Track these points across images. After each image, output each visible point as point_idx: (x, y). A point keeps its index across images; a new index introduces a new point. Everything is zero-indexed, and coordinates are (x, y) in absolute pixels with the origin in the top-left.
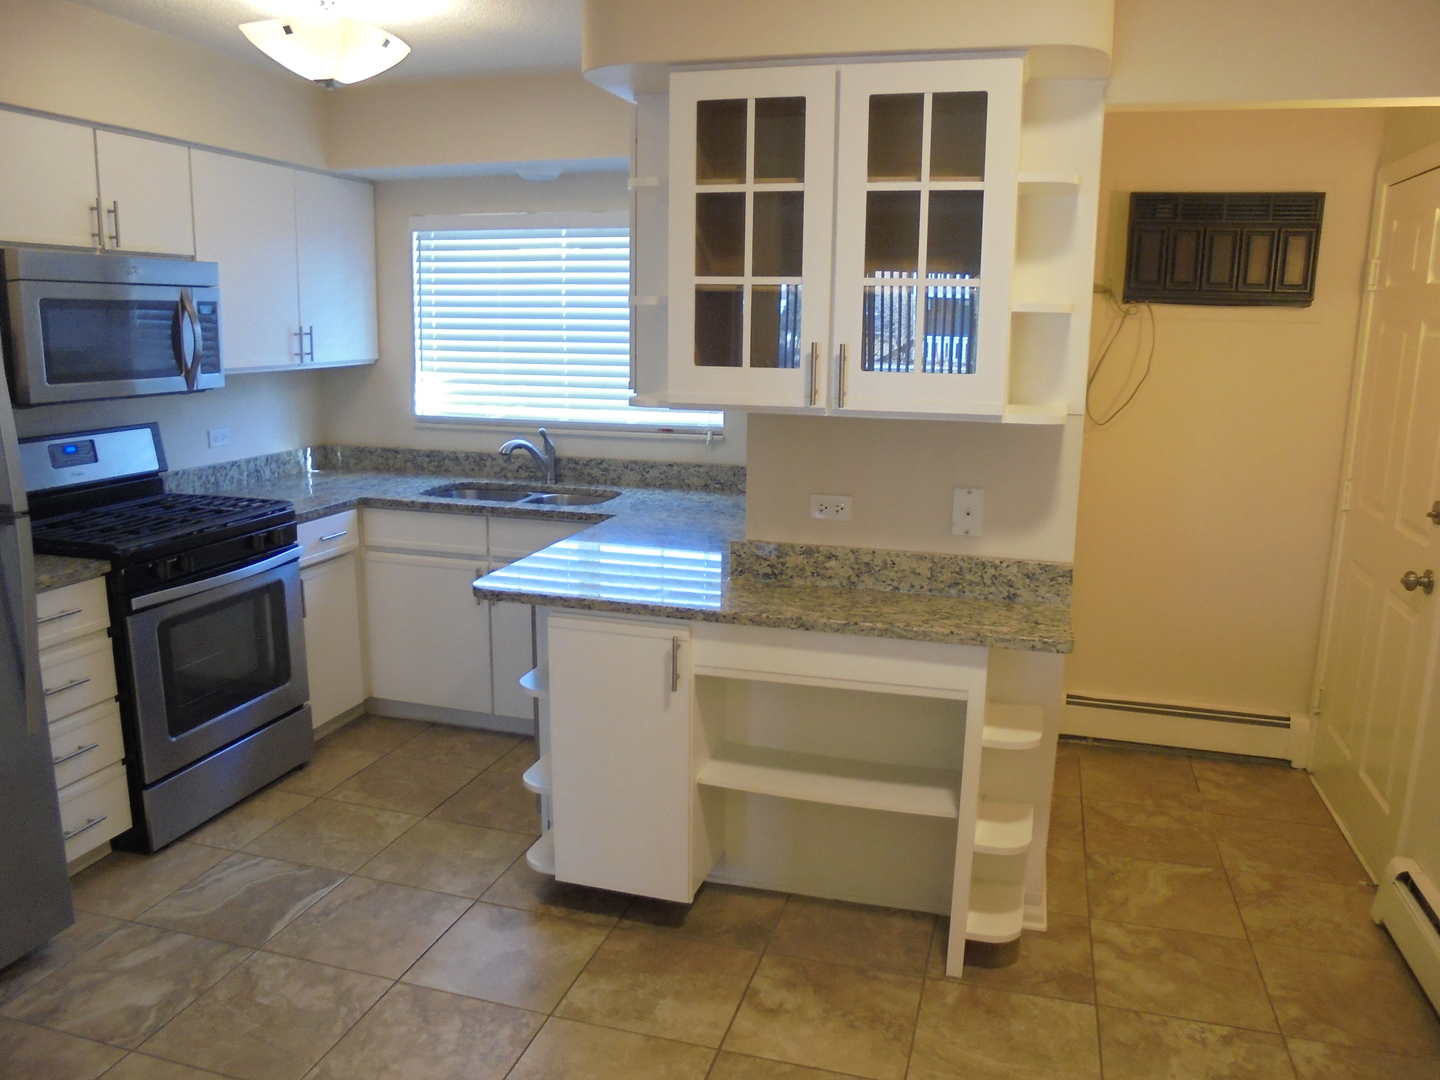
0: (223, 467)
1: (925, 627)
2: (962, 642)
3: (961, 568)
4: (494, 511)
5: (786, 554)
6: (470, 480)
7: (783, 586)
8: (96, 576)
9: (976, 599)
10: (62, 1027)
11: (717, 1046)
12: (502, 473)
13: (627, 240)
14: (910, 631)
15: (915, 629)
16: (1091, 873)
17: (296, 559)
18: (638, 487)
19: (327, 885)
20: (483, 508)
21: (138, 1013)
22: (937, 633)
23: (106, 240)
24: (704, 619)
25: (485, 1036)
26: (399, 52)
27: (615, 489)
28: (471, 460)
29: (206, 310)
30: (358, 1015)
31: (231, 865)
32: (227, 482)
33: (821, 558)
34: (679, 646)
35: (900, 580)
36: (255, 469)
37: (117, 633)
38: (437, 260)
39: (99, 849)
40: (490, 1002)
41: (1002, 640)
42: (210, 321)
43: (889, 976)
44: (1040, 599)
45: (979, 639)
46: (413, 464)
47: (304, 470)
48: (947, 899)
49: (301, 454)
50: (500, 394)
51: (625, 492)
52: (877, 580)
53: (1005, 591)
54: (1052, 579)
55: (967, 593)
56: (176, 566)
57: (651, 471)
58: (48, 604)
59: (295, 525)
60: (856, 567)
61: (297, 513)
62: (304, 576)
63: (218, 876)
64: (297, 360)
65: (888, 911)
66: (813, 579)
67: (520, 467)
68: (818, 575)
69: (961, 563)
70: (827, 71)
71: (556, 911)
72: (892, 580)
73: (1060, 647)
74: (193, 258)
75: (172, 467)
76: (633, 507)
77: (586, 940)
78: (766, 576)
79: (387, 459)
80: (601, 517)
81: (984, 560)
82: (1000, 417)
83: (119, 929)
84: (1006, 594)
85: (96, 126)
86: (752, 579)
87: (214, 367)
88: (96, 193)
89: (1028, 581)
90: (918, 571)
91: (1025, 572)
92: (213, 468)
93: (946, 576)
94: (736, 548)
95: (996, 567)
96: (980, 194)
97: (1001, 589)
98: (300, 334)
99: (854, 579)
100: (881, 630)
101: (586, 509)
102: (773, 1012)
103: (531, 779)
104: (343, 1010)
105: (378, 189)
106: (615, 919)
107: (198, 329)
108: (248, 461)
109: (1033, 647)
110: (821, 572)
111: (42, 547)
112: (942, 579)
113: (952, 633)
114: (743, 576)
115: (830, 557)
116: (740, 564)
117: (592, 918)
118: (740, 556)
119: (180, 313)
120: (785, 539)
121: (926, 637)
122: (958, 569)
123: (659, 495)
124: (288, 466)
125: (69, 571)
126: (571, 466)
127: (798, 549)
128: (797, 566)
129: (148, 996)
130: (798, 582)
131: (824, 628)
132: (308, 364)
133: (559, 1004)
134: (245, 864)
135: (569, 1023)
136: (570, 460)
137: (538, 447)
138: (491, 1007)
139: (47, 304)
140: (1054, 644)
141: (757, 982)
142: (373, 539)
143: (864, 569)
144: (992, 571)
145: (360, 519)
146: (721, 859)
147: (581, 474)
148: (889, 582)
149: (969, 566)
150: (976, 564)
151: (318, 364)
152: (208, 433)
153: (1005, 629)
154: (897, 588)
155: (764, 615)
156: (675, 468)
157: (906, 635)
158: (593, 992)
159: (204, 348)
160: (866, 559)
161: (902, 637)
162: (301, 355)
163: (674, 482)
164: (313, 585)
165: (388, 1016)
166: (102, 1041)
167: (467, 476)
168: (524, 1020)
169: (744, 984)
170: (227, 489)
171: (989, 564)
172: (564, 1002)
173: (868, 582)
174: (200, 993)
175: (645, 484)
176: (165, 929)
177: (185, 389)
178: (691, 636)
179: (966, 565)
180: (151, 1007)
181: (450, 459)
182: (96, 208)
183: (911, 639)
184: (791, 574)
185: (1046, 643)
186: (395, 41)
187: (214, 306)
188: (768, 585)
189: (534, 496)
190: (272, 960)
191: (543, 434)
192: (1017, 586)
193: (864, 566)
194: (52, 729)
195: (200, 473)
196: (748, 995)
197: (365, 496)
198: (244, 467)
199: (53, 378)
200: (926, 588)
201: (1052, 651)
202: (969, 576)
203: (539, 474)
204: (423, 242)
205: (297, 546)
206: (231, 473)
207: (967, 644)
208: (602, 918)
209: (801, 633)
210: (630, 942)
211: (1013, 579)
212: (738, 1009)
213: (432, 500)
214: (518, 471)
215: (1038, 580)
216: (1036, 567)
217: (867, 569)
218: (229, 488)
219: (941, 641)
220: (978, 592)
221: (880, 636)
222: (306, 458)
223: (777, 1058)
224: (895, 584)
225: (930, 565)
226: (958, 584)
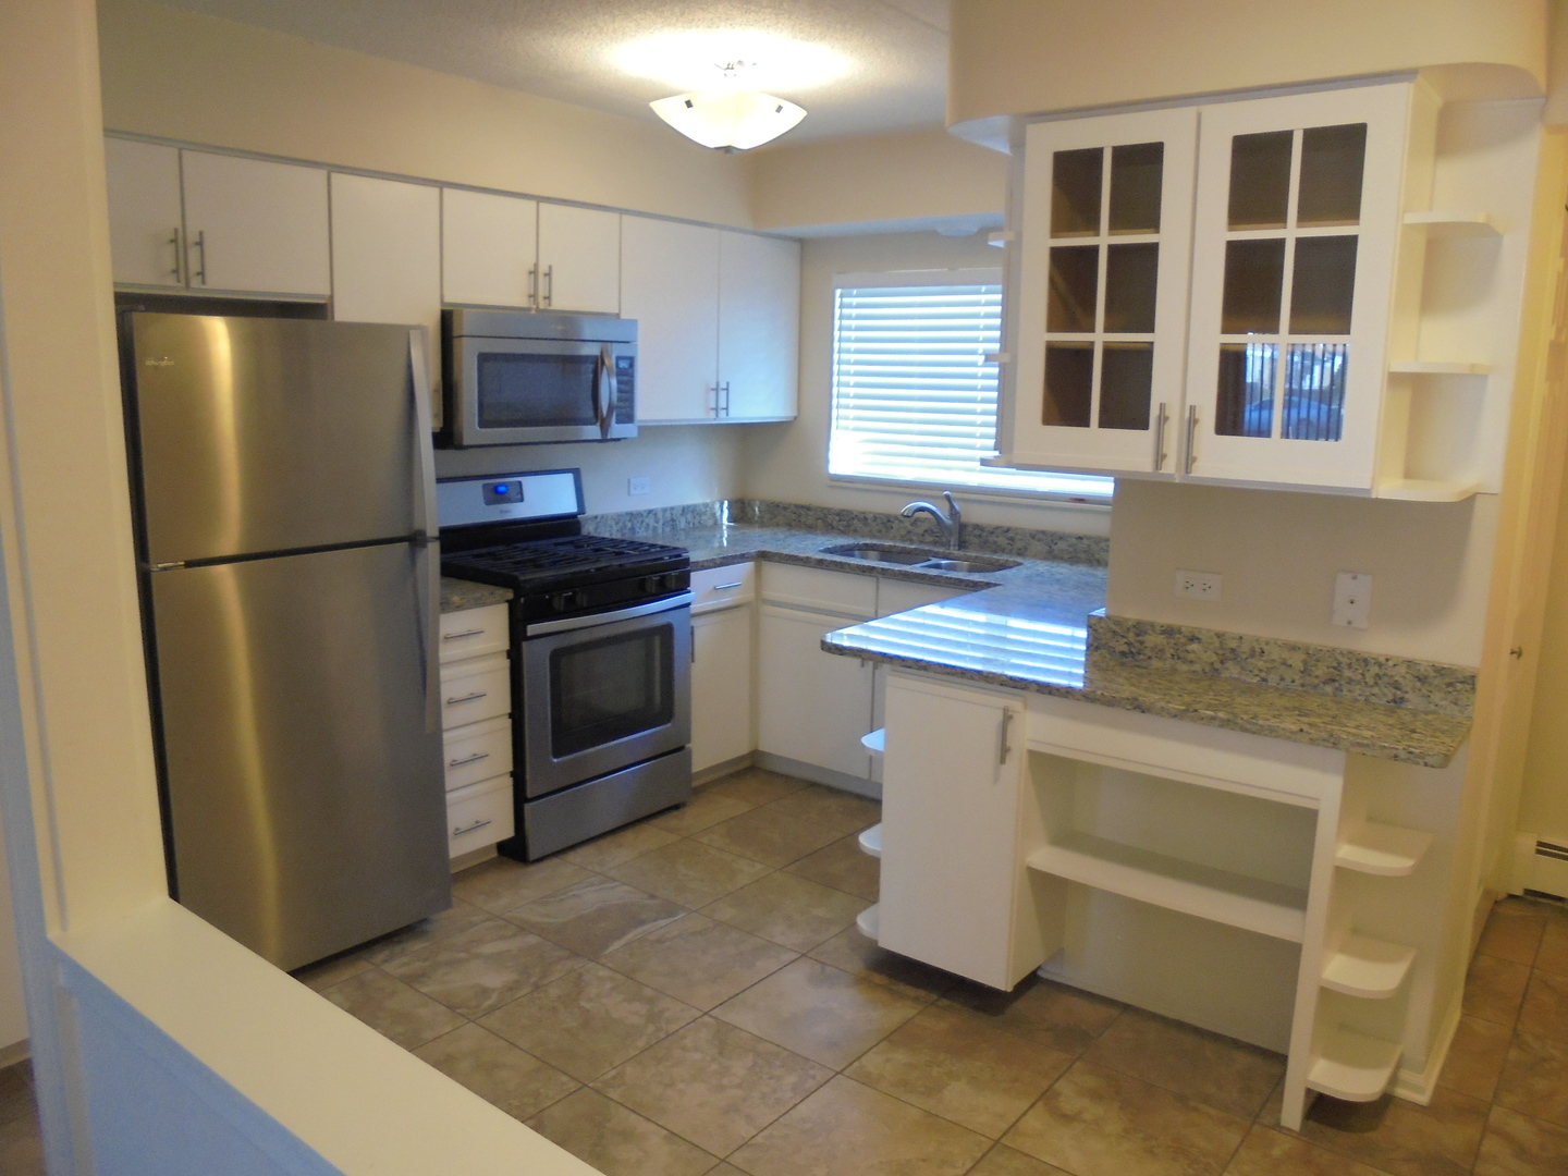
0: (640, 514)
1: (1273, 722)
2: (1312, 741)
3: (1339, 663)
4: (884, 571)
5: (1146, 633)
6: (874, 542)
7: (1138, 666)
8: (498, 602)
9: (1356, 700)
10: (424, 990)
11: (996, 1136)
12: (907, 537)
13: (999, 297)
14: (1254, 724)
15: (1261, 722)
16: (1513, 1054)
17: (688, 605)
18: (1045, 559)
19: (670, 917)
20: (874, 568)
21: (484, 992)
22: (1283, 729)
23: (541, 300)
24: (1038, 691)
25: (770, 1078)
26: (793, 116)
27: (1019, 560)
28: (879, 521)
29: (623, 364)
30: (662, 1035)
31: (592, 885)
32: (643, 529)
33: (1183, 640)
34: (1011, 717)
35: (1269, 670)
36: (671, 518)
37: (514, 655)
38: (859, 317)
39: (485, 849)
40: (785, 1049)
41: (1359, 745)
42: (627, 376)
43: (1212, 1112)
44: (1432, 707)
45: (1332, 740)
46: (824, 522)
47: (719, 522)
48: (1285, 1035)
49: (717, 506)
50: (910, 455)
51: (1027, 563)
52: (1243, 668)
53: (1390, 693)
54: (1450, 685)
55: (1345, 692)
56: (571, 600)
57: (1059, 543)
58: (451, 623)
59: (689, 572)
60: (1221, 652)
61: (691, 560)
62: (695, 622)
63: (575, 892)
64: (713, 414)
65: (1236, 1044)
66: (1173, 662)
67: (926, 531)
68: (1179, 658)
69: (1339, 657)
70: (1187, 114)
71: (878, 978)
72: (1261, 670)
73: (1430, 760)
74: (618, 316)
75: (591, 511)
76: (1028, 578)
77: (900, 1010)
78: (1123, 654)
79: (799, 516)
80: (988, 585)
81: (1366, 656)
82: (1368, 491)
83: (488, 920)
84: (1390, 697)
85: (540, 199)
86: (1108, 656)
87: (627, 417)
88: (535, 258)
89: (1418, 684)
90: (1289, 662)
91: (1417, 674)
92: (631, 514)
93: (1321, 671)
94: (1093, 622)
95: (1380, 665)
96: (1354, 240)
97: (1385, 690)
98: (717, 390)
99: (1217, 665)
100: (1222, 720)
101: (976, 577)
102: (1066, 1118)
103: (868, 840)
104: (651, 1028)
105: (806, 249)
106: (934, 997)
107: (614, 382)
108: (664, 510)
109: (1396, 756)
110: (1182, 655)
111: (449, 571)
112: (1317, 673)
113: (1302, 730)
114: (1099, 652)
115: (1193, 639)
116: (1096, 639)
117: (912, 991)
118: (1096, 630)
119: (599, 365)
120: (1147, 617)
121: (1272, 732)
122: (1335, 665)
123: (1063, 570)
124: (703, 517)
125: (478, 595)
126: (977, 532)
127: (1158, 628)
128: (1156, 646)
129: (495, 980)
130: (1156, 663)
131: (1161, 712)
132: (723, 419)
133: (851, 1064)
134: (602, 886)
135: (855, 1083)
136: (977, 527)
137: (943, 513)
138: (785, 1053)
139: (484, 358)
140: (1422, 756)
141: (1061, 1086)
142: (769, 594)
143: (1229, 655)
144: (1375, 669)
145: (758, 571)
146: (1057, 955)
147: (986, 542)
148: (1257, 672)
149: (1348, 662)
150: (1357, 660)
151: (734, 419)
152: (629, 482)
153: (1367, 733)
154: (1264, 680)
155: (1099, 692)
156: (1085, 541)
157: (1251, 728)
158: (888, 1060)
159: (619, 400)
160: (1233, 644)
161: (1246, 730)
162: (716, 409)
163: (1083, 556)
164: (704, 633)
165: (688, 1042)
166: (451, 1008)
167: (874, 537)
168: (812, 1072)
169: (1045, 1084)
170: (642, 535)
171: (1373, 661)
172: (856, 1064)
173: (1232, 670)
174: (537, 987)
175: (1051, 556)
176: (523, 928)
177: (599, 437)
178: (1026, 707)
179: (1344, 660)
180: (494, 990)
181: (859, 520)
182: (534, 273)
183: (1254, 733)
184: (1149, 654)
185: (1411, 753)
186: (788, 106)
187: (631, 360)
188: (1123, 664)
189: (934, 561)
190: (603, 973)
191: (948, 498)
192: (1405, 689)
193: (1229, 652)
194: (446, 736)
195: (618, 518)
196: (1047, 1097)
197: (764, 549)
198: (660, 515)
199: (483, 424)
200: (1297, 682)
201: (1418, 764)
202: (1347, 673)
203: (944, 540)
204: (846, 300)
205: (689, 592)
206: (647, 520)
207: (1318, 745)
208: (922, 993)
209: (1137, 716)
210: (943, 1020)
211: (1400, 680)
212: (1031, 1107)
213: (829, 557)
214: (923, 535)
215: (1430, 684)
216: (1429, 669)
217: (1231, 656)
218: (645, 534)
219: (1289, 738)
220: (1358, 692)
221: (1222, 726)
222: (722, 511)
223: (1056, 1164)
224: (1263, 675)
225: (1304, 656)
226: (1334, 681)
